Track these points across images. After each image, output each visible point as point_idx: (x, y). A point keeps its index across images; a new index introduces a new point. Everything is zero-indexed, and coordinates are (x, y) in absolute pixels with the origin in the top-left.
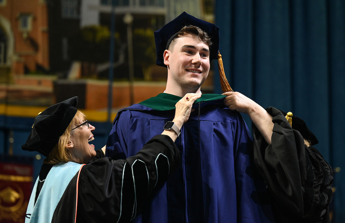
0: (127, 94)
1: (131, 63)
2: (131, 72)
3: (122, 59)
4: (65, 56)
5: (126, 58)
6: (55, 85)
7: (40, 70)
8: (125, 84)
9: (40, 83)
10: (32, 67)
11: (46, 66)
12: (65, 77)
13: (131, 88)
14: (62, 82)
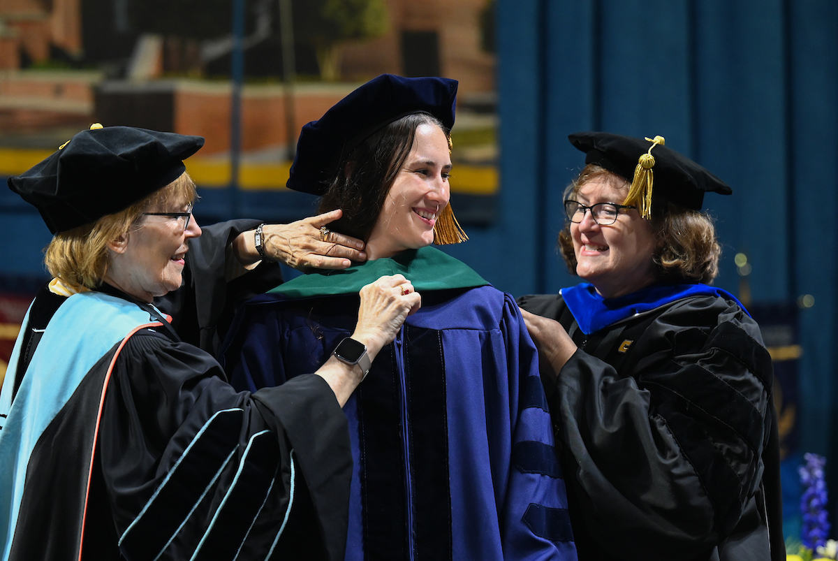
0: (278, 115)
1: (287, 38)
2: (288, 58)
3: (263, 28)
4: (121, 22)
5: (275, 26)
6: (99, 96)
7: (58, 57)
8: (272, 91)
9: (58, 91)
10: (39, 50)
11: (74, 47)
12: (122, 74)
13: (288, 101)
14: (114, 87)
